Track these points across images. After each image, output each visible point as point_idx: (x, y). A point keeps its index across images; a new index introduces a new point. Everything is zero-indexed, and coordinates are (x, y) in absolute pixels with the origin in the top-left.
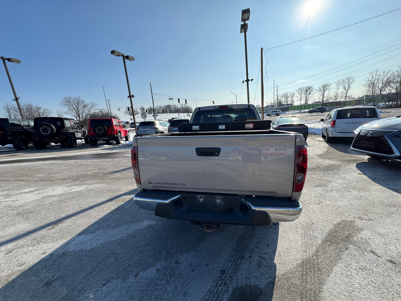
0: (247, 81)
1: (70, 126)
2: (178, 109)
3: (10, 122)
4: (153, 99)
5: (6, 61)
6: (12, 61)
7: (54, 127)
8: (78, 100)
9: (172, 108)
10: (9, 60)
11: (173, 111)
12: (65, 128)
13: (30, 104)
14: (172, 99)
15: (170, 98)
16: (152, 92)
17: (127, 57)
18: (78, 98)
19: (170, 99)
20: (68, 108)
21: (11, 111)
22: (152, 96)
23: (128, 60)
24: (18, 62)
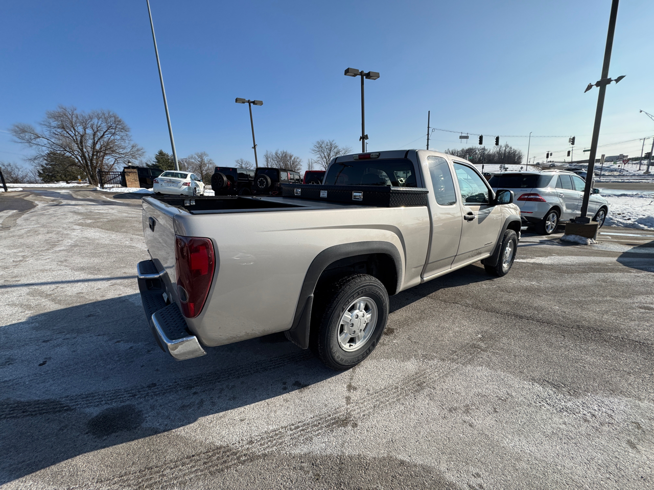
0: (603, 83)
1: (287, 179)
2: (489, 155)
3: (238, 172)
4: (428, 139)
5: (252, 104)
6: (256, 104)
7: (269, 180)
8: (331, 145)
9: (476, 153)
10: (254, 102)
11: (477, 160)
12: (279, 182)
13: (285, 151)
14: (467, 137)
15: (463, 135)
16: (428, 127)
17: (368, 75)
18: (331, 141)
19: (461, 137)
20: (319, 156)
21: (269, 159)
22: (428, 134)
23: (369, 79)
24: (261, 103)
